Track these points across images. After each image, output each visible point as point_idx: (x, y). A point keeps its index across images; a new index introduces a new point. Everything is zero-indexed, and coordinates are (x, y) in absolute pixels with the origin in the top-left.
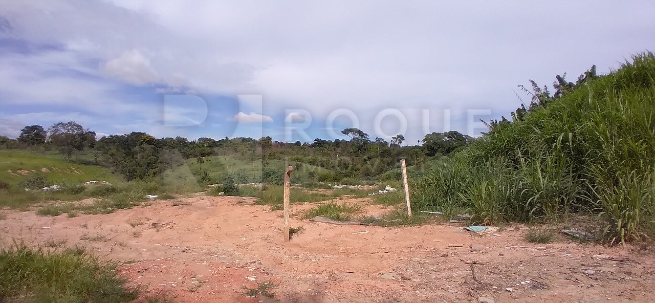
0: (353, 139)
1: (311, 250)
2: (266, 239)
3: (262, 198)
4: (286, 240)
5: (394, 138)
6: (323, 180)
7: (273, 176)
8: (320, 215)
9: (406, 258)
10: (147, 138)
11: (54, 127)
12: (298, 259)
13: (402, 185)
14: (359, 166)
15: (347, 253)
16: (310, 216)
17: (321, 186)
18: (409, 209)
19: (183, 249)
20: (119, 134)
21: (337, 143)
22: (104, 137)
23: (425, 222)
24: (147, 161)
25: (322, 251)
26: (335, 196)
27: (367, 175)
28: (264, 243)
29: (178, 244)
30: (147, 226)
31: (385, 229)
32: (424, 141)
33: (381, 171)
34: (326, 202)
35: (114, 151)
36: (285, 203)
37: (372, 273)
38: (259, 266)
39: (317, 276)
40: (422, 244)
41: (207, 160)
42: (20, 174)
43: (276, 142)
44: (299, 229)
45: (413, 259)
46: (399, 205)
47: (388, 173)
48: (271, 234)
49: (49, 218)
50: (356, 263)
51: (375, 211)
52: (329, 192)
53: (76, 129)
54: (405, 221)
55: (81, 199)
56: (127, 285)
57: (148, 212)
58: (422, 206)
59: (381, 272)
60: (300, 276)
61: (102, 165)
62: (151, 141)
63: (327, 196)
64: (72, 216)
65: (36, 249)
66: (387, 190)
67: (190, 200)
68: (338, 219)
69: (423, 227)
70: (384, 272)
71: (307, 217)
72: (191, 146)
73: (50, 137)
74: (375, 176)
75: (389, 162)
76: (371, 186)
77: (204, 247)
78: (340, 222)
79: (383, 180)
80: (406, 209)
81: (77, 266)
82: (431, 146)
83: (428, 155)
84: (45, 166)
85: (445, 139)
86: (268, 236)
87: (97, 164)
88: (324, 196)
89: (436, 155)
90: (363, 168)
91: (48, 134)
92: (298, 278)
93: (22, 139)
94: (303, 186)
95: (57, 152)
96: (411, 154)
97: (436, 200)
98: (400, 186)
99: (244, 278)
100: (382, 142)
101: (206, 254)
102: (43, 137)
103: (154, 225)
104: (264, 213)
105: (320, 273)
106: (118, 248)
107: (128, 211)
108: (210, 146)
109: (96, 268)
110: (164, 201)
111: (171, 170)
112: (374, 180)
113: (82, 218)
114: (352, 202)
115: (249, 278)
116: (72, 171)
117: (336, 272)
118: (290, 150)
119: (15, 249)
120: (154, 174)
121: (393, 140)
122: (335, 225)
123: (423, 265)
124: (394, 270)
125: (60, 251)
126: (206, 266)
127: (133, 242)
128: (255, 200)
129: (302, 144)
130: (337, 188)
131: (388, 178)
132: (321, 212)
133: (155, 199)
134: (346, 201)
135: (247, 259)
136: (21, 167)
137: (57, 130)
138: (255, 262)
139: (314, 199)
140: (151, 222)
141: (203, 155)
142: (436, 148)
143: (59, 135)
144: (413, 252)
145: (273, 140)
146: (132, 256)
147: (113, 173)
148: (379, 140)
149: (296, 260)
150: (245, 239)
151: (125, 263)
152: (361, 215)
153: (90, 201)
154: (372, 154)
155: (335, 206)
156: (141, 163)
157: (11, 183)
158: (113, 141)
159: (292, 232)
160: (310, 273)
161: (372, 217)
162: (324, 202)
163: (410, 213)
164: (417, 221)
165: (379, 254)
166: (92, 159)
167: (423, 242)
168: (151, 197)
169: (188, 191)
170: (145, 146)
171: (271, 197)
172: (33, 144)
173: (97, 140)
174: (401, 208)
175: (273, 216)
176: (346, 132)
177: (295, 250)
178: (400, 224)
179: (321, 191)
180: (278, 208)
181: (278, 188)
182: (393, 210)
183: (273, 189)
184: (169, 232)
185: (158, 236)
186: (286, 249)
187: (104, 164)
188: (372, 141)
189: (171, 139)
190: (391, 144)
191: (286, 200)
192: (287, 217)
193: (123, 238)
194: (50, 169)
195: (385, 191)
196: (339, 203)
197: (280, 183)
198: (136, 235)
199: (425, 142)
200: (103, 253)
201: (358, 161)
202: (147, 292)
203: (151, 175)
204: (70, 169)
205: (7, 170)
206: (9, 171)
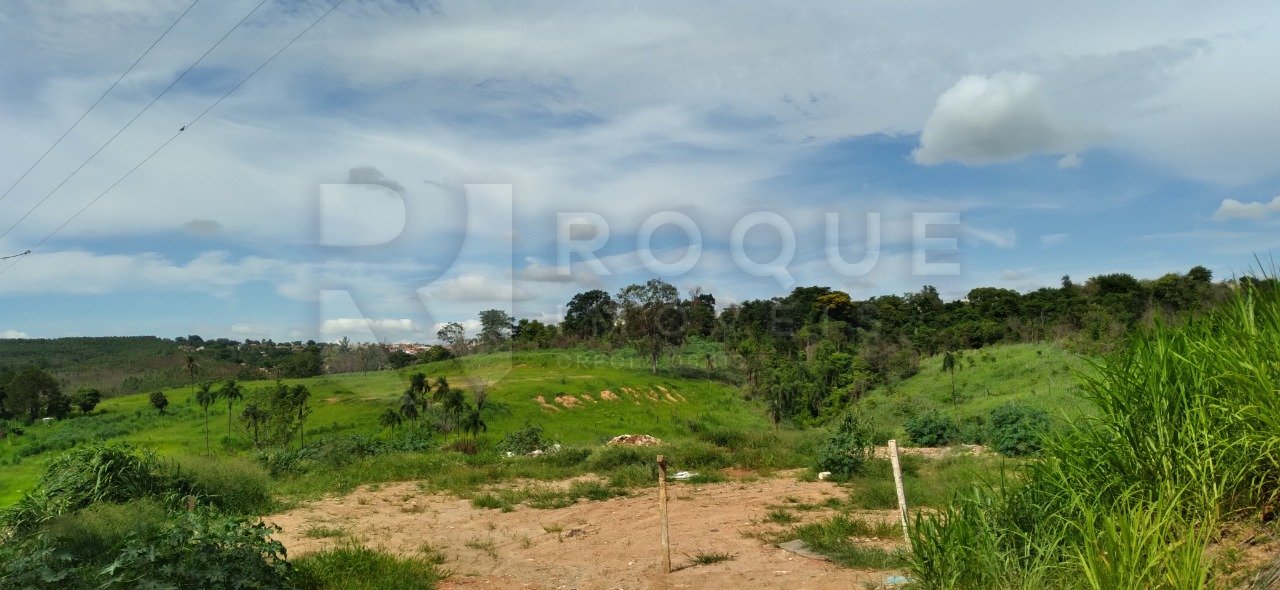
10: (830, 301)
22: (732, 306)
24: (827, 365)
35: (750, 341)
41: (984, 359)
42: (560, 405)
53: (662, 295)
62: (843, 310)
73: (622, 315)
84: (608, 385)
87: (714, 377)
91: (619, 309)
93: (569, 325)
95: (634, 351)
102: (608, 317)
111: (885, 389)
116: (661, 395)
120: (844, 400)
136: (561, 388)
143: (642, 307)
147: (747, 398)
156: (813, 371)
158: (755, 314)
166: (702, 365)
170: (826, 325)
172: (590, 334)
173: (717, 315)
187: (729, 374)
194: (619, 392)
203: (837, 404)
204: (657, 390)
205: (536, 396)
206: (540, 399)
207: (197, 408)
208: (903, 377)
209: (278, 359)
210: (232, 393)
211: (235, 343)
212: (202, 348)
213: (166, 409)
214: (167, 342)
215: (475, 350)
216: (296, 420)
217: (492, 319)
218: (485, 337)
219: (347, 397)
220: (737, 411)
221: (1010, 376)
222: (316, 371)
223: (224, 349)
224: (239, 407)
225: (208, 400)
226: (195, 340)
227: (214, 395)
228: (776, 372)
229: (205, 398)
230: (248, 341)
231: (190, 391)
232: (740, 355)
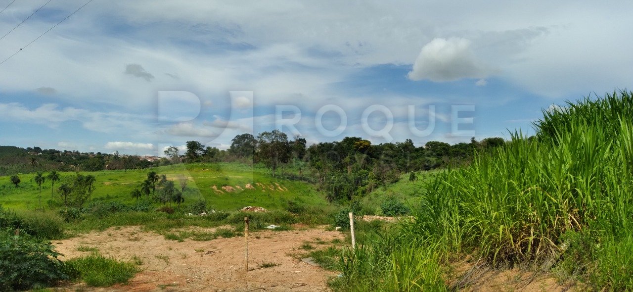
10: (361, 144)
20: (329, 141)
22: (314, 145)
24: (357, 176)
41: (431, 175)
42: (224, 191)
53: (279, 138)
61: (307, 180)
62: (367, 149)
84: (250, 181)
87: (302, 179)
91: (258, 143)
93: (232, 150)
95: (263, 165)
102: (253, 148)
111: (383, 188)
116: (276, 187)
136: (225, 182)
143: (268, 144)
147: (318, 190)
156: (350, 178)
158: (324, 149)
166: (297, 173)
170: (358, 156)
172: (243, 155)
173: (307, 148)
187: (310, 178)
194: (255, 185)
203: (360, 194)
204: (274, 185)
205: (212, 186)
206: (214, 187)
207: (35, 185)
208: (392, 183)
209: (81, 161)
210: (54, 177)
211: (59, 152)
212: (41, 153)
213: (20, 184)
214: (22, 149)
215: (183, 161)
216: (87, 193)
217: (193, 146)
218: (188, 154)
219: (115, 182)
220: (313, 196)
222: (100, 168)
223: (52, 155)
224: (58, 185)
225: (40, 181)
226: (37, 149)
227: (45, 178)
228: (332, 178)
229: (39, 180)
230: (65, 151)
231: (32, 176)
232: (315, 169)
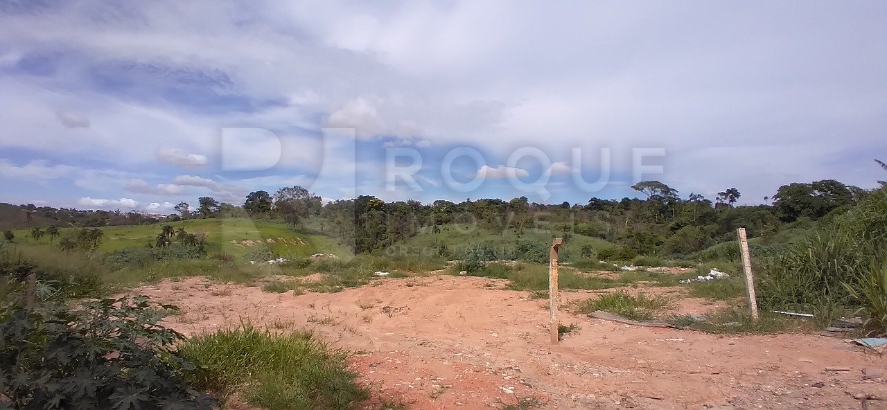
0: (651, 198)
1: (592, 360)
2: (525, 337)
3: (517, 281)
4: (553, 342)
5: (722, 194)
6: (605, 258)
7: (532, 251)
8: (603, 309)
9: (750, 385)
10: (376, 202)
11: (279, 193)
12: (572, 369)
13: (741, 269)
14: (662, 238)
15: (649, 369)
16: (588, 309)
17: (603, 267)
18: (754, 306)
19: (420, 341)
20: (346, 199)
21: (626, 203)
22: (330, 203)
23: (783, 329)
24: (376, 230)
25: (609, 362)
26: (625, 281)
27: (676, 251)
28: (522, 343)
29: (414, 335)
30: (378, 309)
31: (711, 337)
32: (776, 197)
33: (701, 245)
34: (611, 290)
35: (340, 218)
36: (551, 290)
37: (692, 403)
38: (517, 374)
39: (603, 398)
40: (779, 364)
41: (444, 229)
42: (245, 245)
43: (534, 204)
44: (572, 327)
45: (763, 387)
46: (734, 300)
47: (712, 248)
48: (531, 331)
49: (276, 295)
50: (664, 385)
51: (693, 308)
52: (615, 276)
53: (301, 194)
54: (746, 327)
55: (307, 275)
56: (358, 381)
57: (378, 293)
58: (776, 303)
59: (707, 403)
60: (576, 394)
61: (328, 235)
62: (380, 206)
63: (612, 281)
64: (298, 293)
65: (263, 330)
66: (711, 276)
67: (426, 280)
68: (631, 316)
69: (780, 337)
70: (712, 403)
71: (583, 311)
72: (426, 211)
73: (275, 204)
74: (690, 252)
75: (714, 231)
76: (683, 269)
77: (446, 341)
78: (635, 322)
79: (704, 260)
80: (748, 305)
81: (305, 352)
82: (788, 206)
83: (783, 220)
84: (270, 236)
85: (814, 194)
86: (528, 334)
87: (323, 234)
88: (607, 281)
89: (799, 219)
90: (669, 241)
91: (274, 200)
92: (573, 397)
93: (247, 207)
94: (575, 266)
95: (283, 220)
96: (755, 218)
97: (801, 294)
98: (735, 271)
99: (497, 387)
100: (701, 200)
101: (448, 351)
102: (268, 204)
103: (386, 310)
104: (521, 301)
105: (607, 394)
106: (347, 335)
107: (356, 290)
108: (448, 211)
109: (326, 357)
110: (395, 280)
111: (403, 242)
112: (689, 259)
113: (309, 296)
114: (655, 293)
115: (504, 389)
116: (297, 242)
117: (633, 396)
118: (554, 215)
119: (242, 329)
121: (719, 197)
122: (628, 326)
123: (780, 397)
124: (730, 402)
125: (288, 333)
126: (448, 366)
127: (363, 328)
128: (508, 283)
129: (571, 207)
130: (628, 270)
131: (714, 256)
132: (603, 305)
133: (386, 277)
134: (644, 290)
135: (500, 363)
136: (245, 237)
137: (283, 196)
138: (511, 368)
139: (591, 285)
140: (383, 305)
141: (440, 222)
142: (797, 207)
143: (284, 201)
144: (762, 375)
145: (530, 202)
146: (363, 345)
147: (339, 244)
148: (695, 198)
149: (570, 371)
150: (496, 335)
151: (355, 353)
152: (669, 313)
153: (316, 277)
154: (684, 219)
155: (626, 298)
156: (369, 233)
157: (236, 255)
158: (340, 206)
159: (562, 330)
160: (591, 392)
161: (688, 317)
162: (608, 290)
163: (755, 314)
164: (767, 327)
165: (704, 375)
166: (318, 229)
167: (780, 360)
168: (381, 274)
169: (423, 268)
170: (373, 212)
171: (529, 280)
172: (259, 211)
173: (323, 206)
174: (739, 304)
175: (533, 306)
176: (639, 187)
177: (567, 357)
178: (737, 330)
179: (603, 274)
180: (540, 296)
181: (540, 268)
182: (725, 307)
183: (532, 270)
184: (404, 319)
185: (390, 323)
186: (554, 355)
187: (330, 234)
188: (682, 199)
189: (402, 203)
190: (717, 204)
191: (553, 285)
192: (554, 309)
193: (353, 322)
194: (275, 239)
195: (708, 278)
196: (633, 293)
197: (541, 260)
198: (367, 320)
199: (778, 199)
200: (332, 340)
201: (661, 230)
202: (380, 391)
203: (380, 248)
204: (296, 239)
205: (232, 240)
206: (234, 241)
207: (31, 240)
208: (411, 236)
209: (79, 218)
210: (53, 232)
212: (35, 211)
213: (13, 240)
214: (15, 207)
215: (196, 216)
216: (92, 248)
217: (206, 202)
218: (201, 210)
219: (122, 237)
220: (335, 250)
221: (455, 237)
222: (102, 224)
223: (47, 212)
224: (57, 240)
225: (39, 236)
226: (31, 206)
227: (43, 233)
229: (37, 235)
230: (62, 208)
231: (28, 232)
232: (335, 225)
